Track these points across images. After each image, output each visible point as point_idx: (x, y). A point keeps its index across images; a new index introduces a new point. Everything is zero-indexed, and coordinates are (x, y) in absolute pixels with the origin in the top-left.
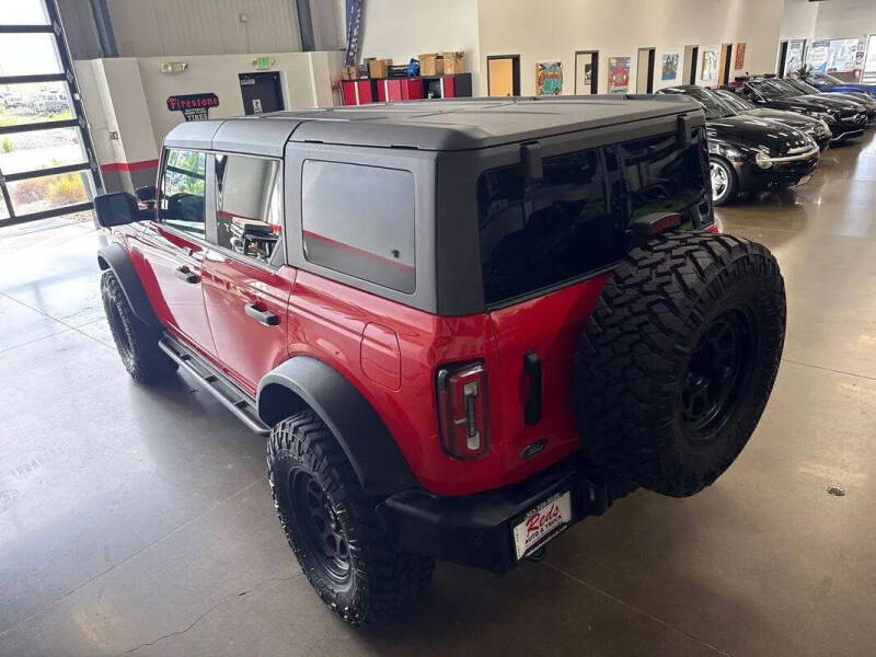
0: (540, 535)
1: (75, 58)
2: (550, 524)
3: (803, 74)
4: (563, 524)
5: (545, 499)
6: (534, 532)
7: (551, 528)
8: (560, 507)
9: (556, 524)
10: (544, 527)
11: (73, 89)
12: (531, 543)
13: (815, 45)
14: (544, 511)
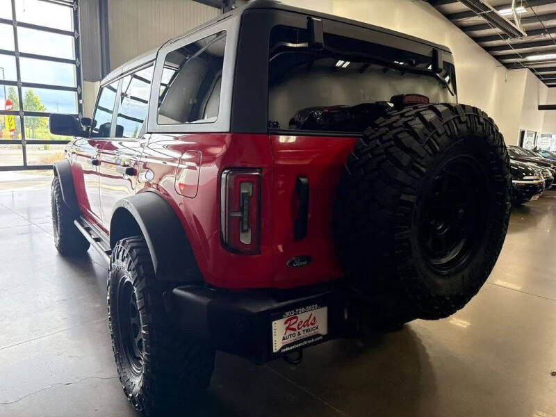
0: (297, 338)
1: (85, 80)
2: (307, 331)
3: (535, 150)
4: (319, 335)
5: (304, 305)
6: (292, 332)
7: (308, 335)
8: (317, 319)
9: (313, 333)
10: (301, 331)
11: (80, 97)
12: (288, 341)
13: (542, 136)
14: (303, 316)
